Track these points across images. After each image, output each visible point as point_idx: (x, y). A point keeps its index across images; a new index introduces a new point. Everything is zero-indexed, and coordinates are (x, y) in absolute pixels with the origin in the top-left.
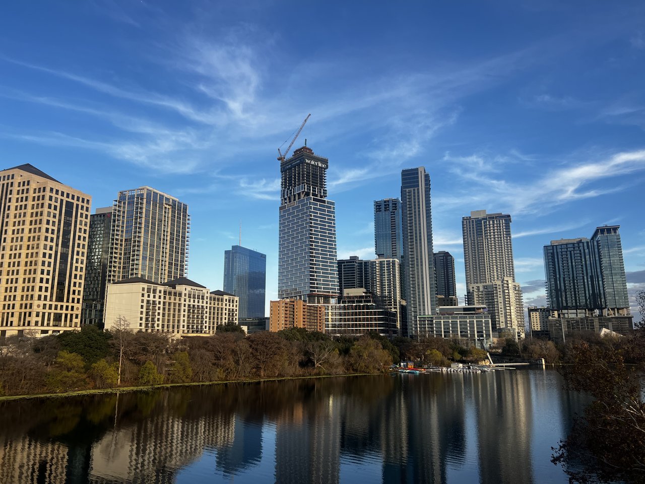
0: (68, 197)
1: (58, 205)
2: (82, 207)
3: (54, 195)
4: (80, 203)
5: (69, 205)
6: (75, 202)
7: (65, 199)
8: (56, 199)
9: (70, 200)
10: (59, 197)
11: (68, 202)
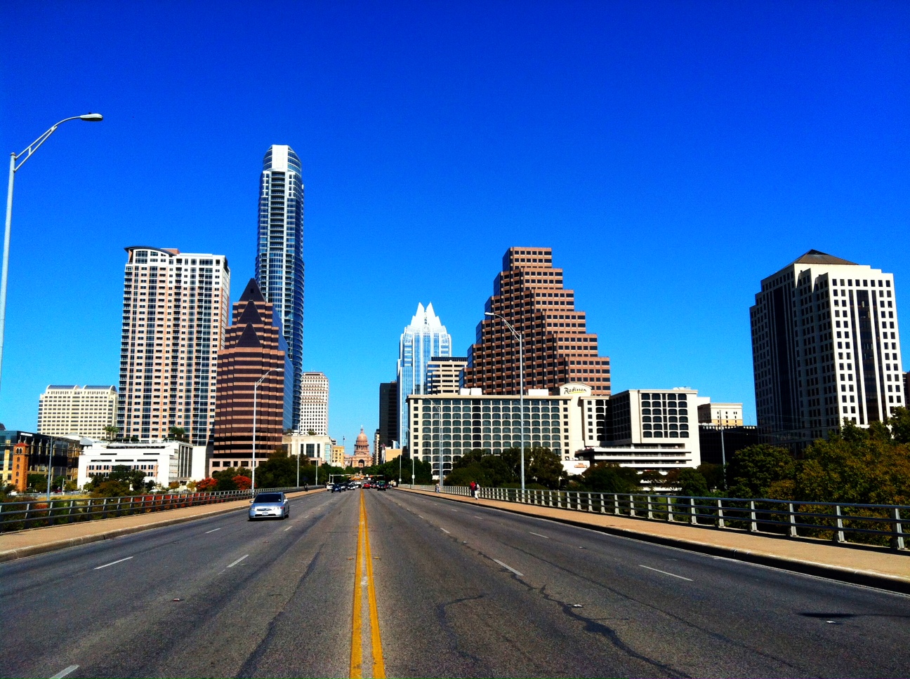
0: (858, 284)
1: (847, 298)
2: (881, 293)
3: (839, 288)
4: (877, 288)
5: (862, 295)
6: (869, 288)
8: (843, 291)
9: (862, 288)
10: (847, 288)
11: (858, 292)
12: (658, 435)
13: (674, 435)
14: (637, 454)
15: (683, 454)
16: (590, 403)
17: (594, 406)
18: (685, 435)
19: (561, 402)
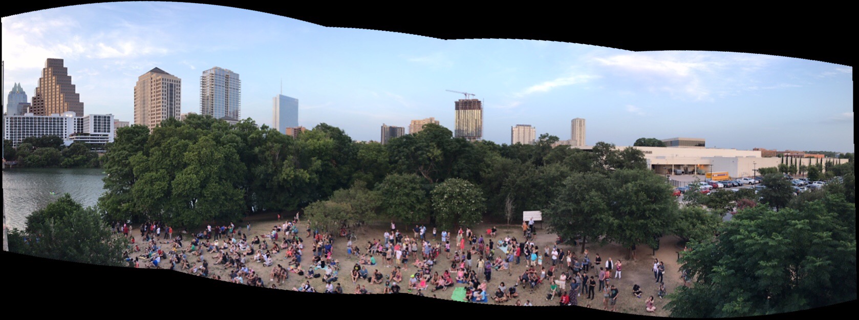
0: (170, 81)
1: (166, 86)
2: (177, 85)
3: (164, 82)
4: (176, 83)
5: (171, 85)
6: (174, 83)
7: (169, 82)
8: (165, 83)
9: (171, 82)
10: (167, 82)
11: (170, 84)
12: (99, 131)
13: (105, 131)
14: (91, 138)
15: (108, 138)
16: (75, 119)
17: (76, 121)
18: (109, 132)
19: (64, 119)
